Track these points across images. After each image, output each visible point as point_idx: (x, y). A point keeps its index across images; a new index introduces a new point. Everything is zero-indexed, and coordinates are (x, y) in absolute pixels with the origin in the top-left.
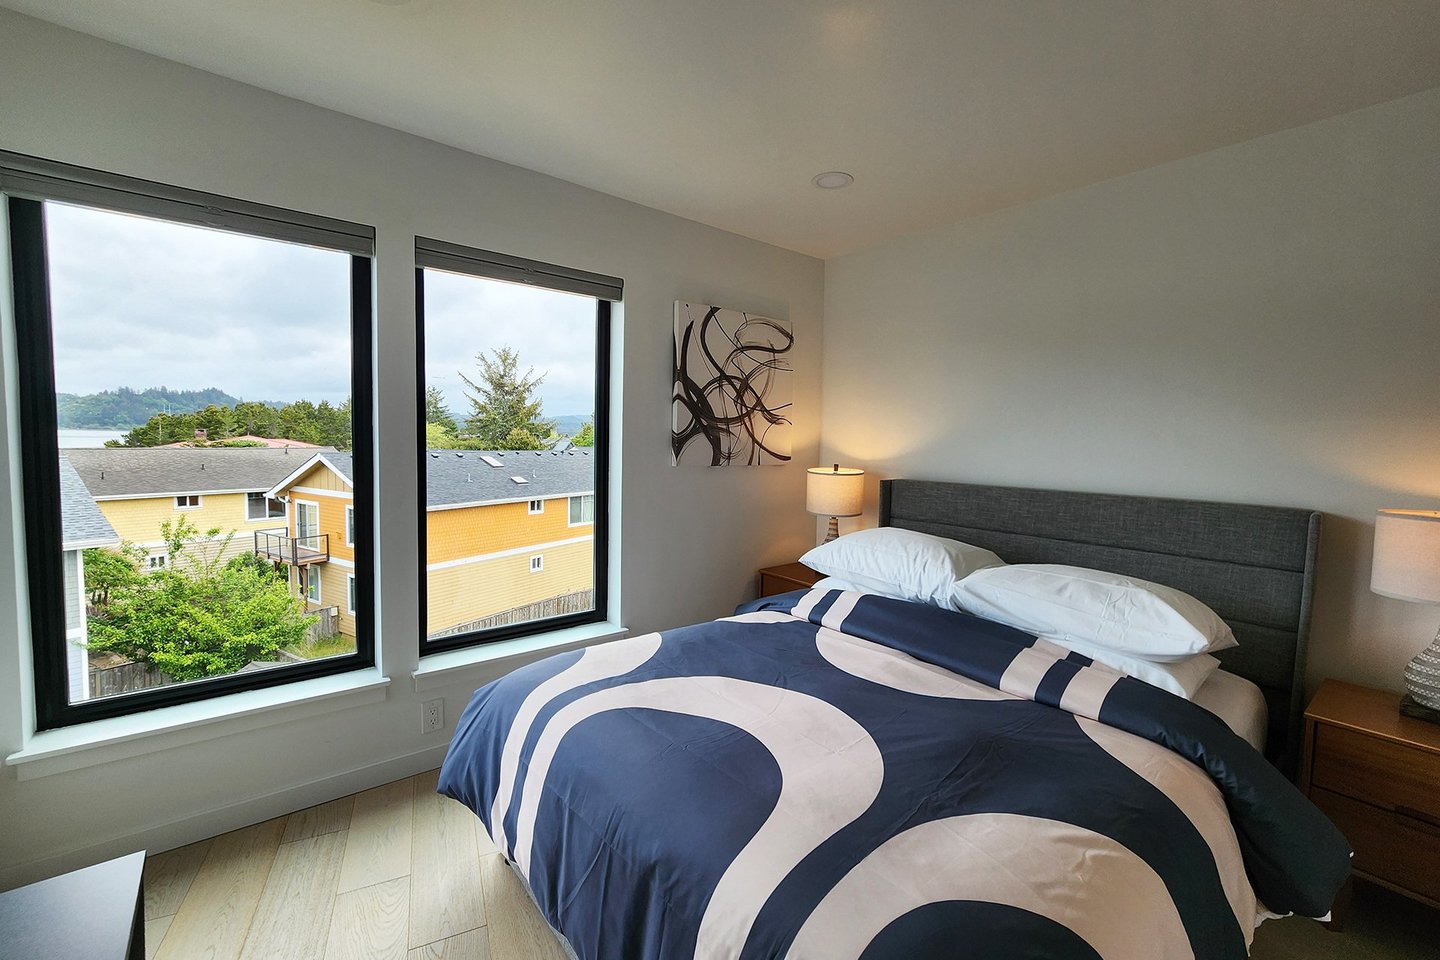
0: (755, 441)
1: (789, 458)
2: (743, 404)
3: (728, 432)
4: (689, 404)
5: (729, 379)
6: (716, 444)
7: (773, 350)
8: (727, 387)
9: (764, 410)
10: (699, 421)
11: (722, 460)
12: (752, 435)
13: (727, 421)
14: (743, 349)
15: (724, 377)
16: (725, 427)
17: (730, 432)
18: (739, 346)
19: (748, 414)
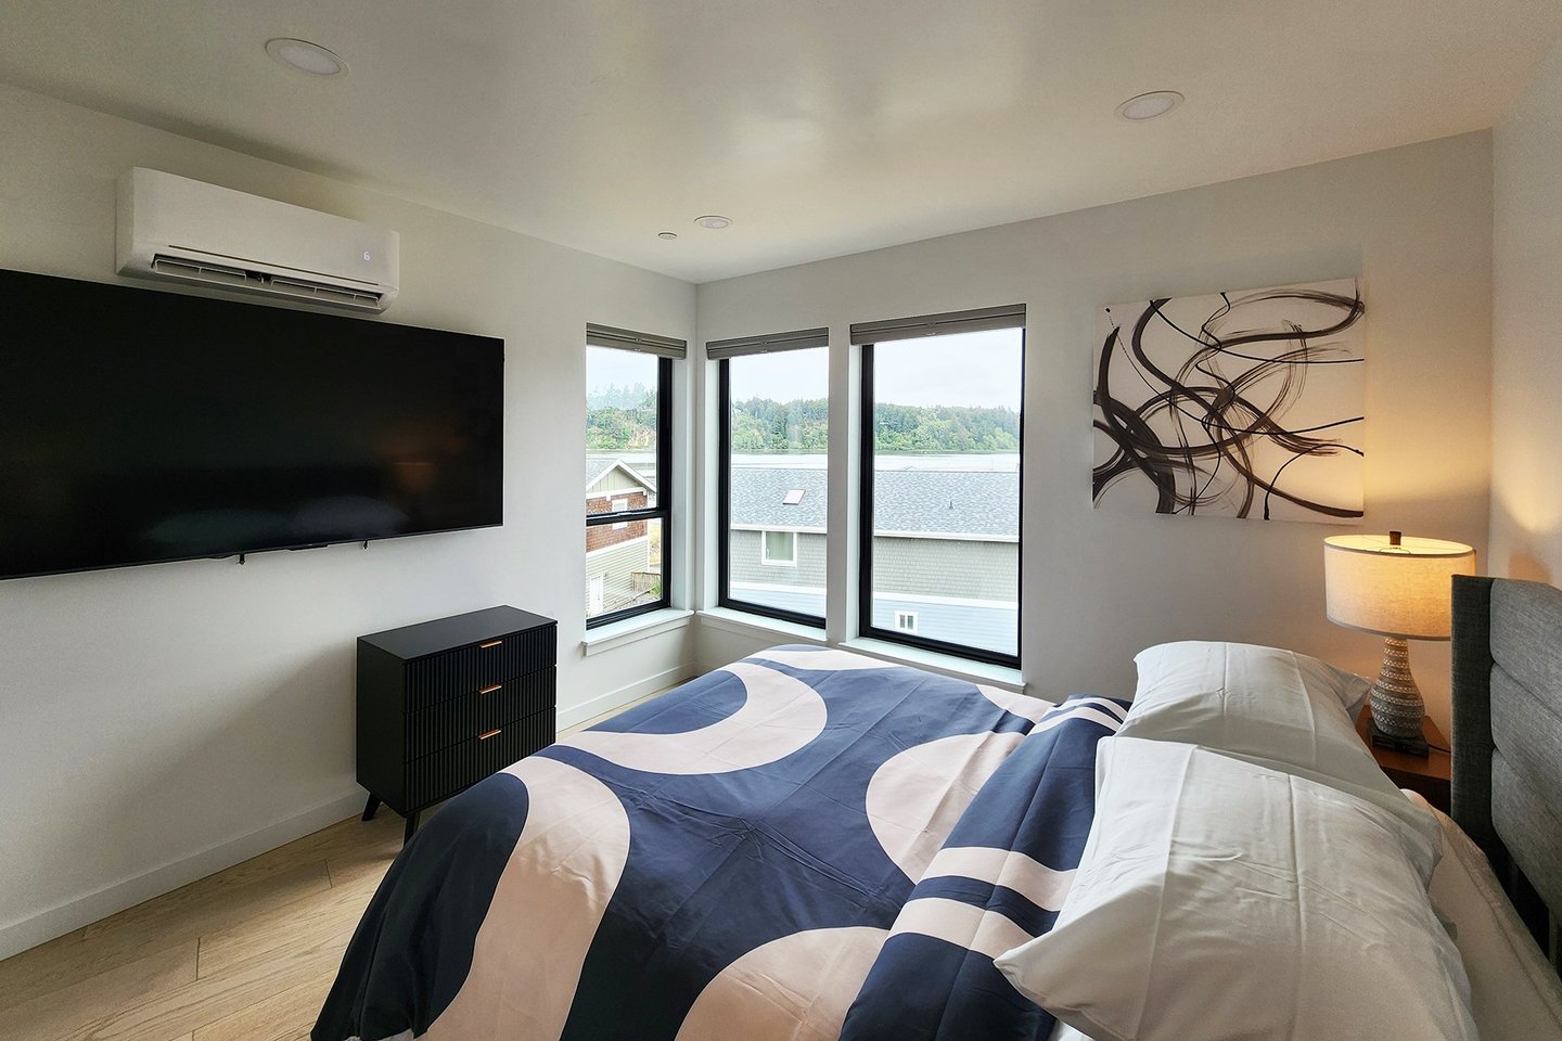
0: (1252, 480)
1: (1359, 514)
2: (1222, 424)
3: (1191, 467)
4: (1114, 431)
5: (1192, 394)
6: (1166, 484)
7: (1300, 335)
8: (1186, 404)
9: (1276, 432)
10: (1130, 451)
11: (1177, 507)
12: (1248, 475)
13: (1188, 451)
14: (1220, 346)
15: (1177, 391)
16: (1183, 460)
17: (1193, 468)
18: (1211, 341)
19: (1237, 440)
